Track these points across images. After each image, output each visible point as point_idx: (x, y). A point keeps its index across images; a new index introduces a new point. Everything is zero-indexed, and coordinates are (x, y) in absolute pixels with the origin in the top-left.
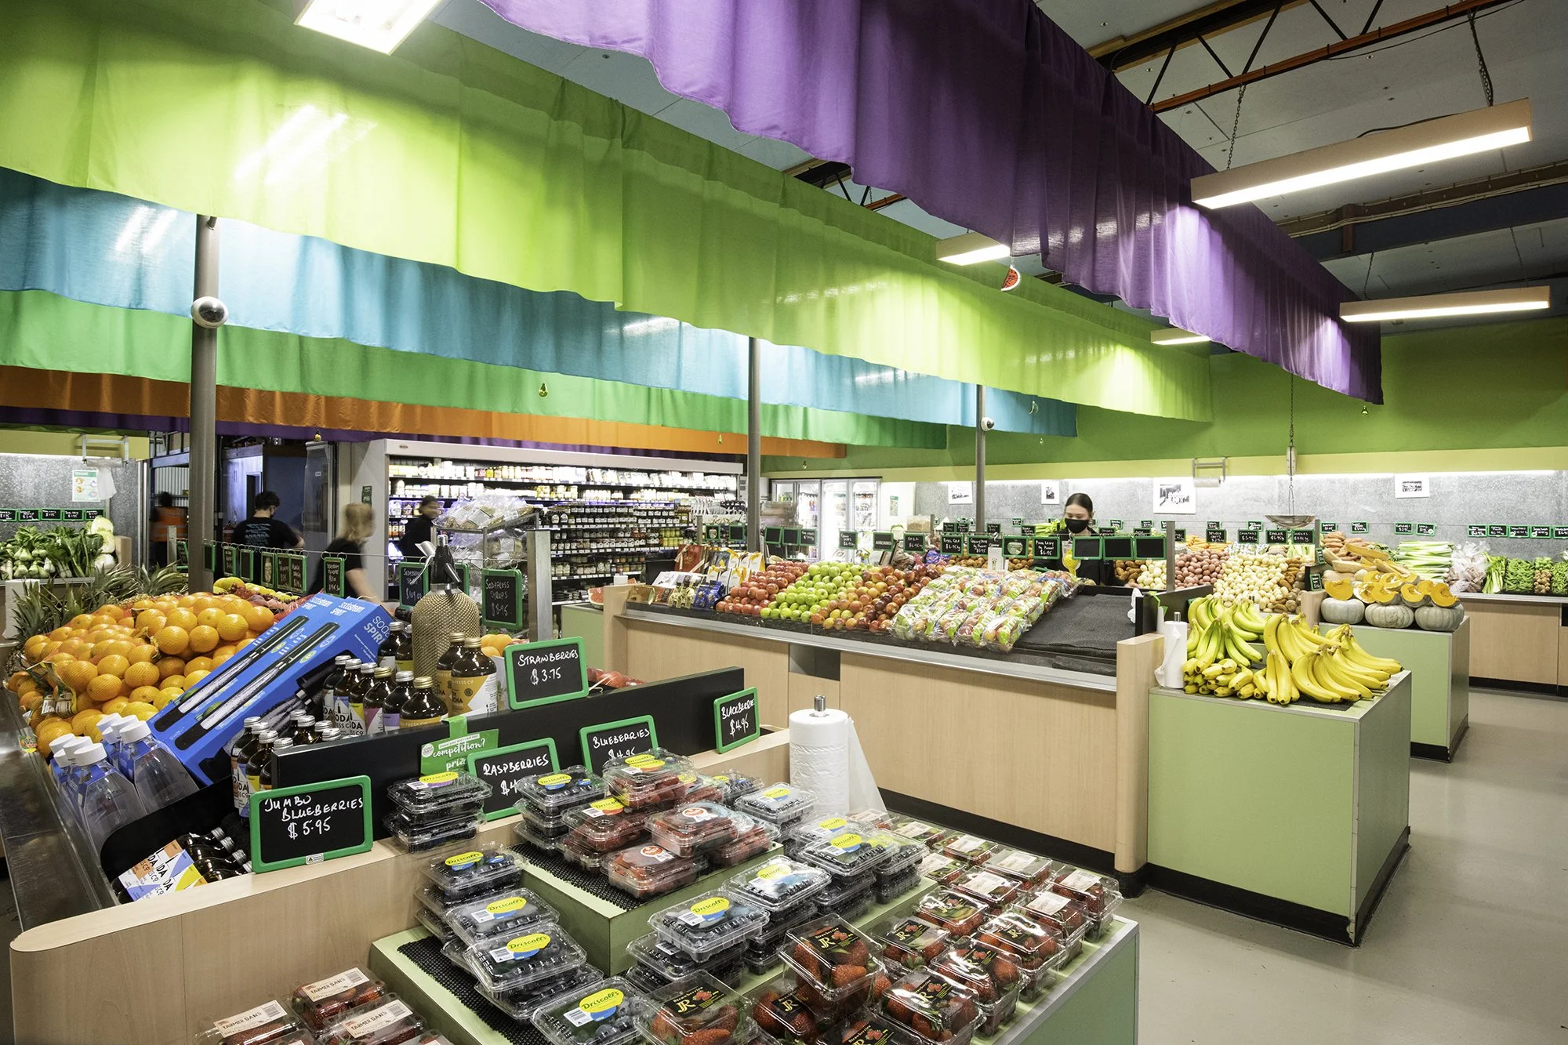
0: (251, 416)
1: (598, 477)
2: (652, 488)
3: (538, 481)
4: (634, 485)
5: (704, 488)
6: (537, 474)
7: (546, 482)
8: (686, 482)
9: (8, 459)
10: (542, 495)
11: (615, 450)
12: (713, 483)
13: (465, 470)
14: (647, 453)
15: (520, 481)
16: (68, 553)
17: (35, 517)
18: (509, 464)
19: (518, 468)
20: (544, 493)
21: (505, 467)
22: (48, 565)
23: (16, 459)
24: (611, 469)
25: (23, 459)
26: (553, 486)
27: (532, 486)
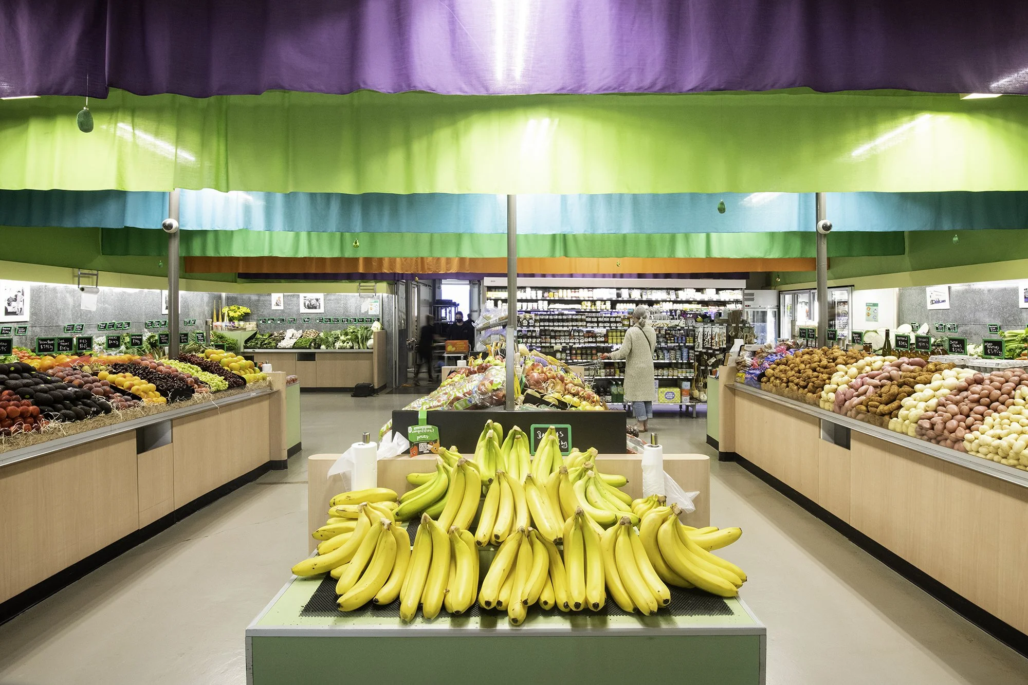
0: (386, 269)
1: (625, 295)
2: (669, 301)
3: (582, 299)
4: (654, 299)
5: (715, 300)
6: (582, 294)
7: (587, 299)
8: (699, 296)
9: (346, 296)
10: (585, 307)
11: (640, 276)
12: (724, 296)
13: (536, 293)
14: (667, 276)
15: (570, 299)
16: (358, 338)
17: (355, 321)
18: (563, 288)
19: (569, 291)
20: (586, 306)
21: (561, 290)
22: (350, 344)
23: (349, 296)
24: (636, 288)
25: (351, 296)
26: (594, 302)
27: (579, 302)
